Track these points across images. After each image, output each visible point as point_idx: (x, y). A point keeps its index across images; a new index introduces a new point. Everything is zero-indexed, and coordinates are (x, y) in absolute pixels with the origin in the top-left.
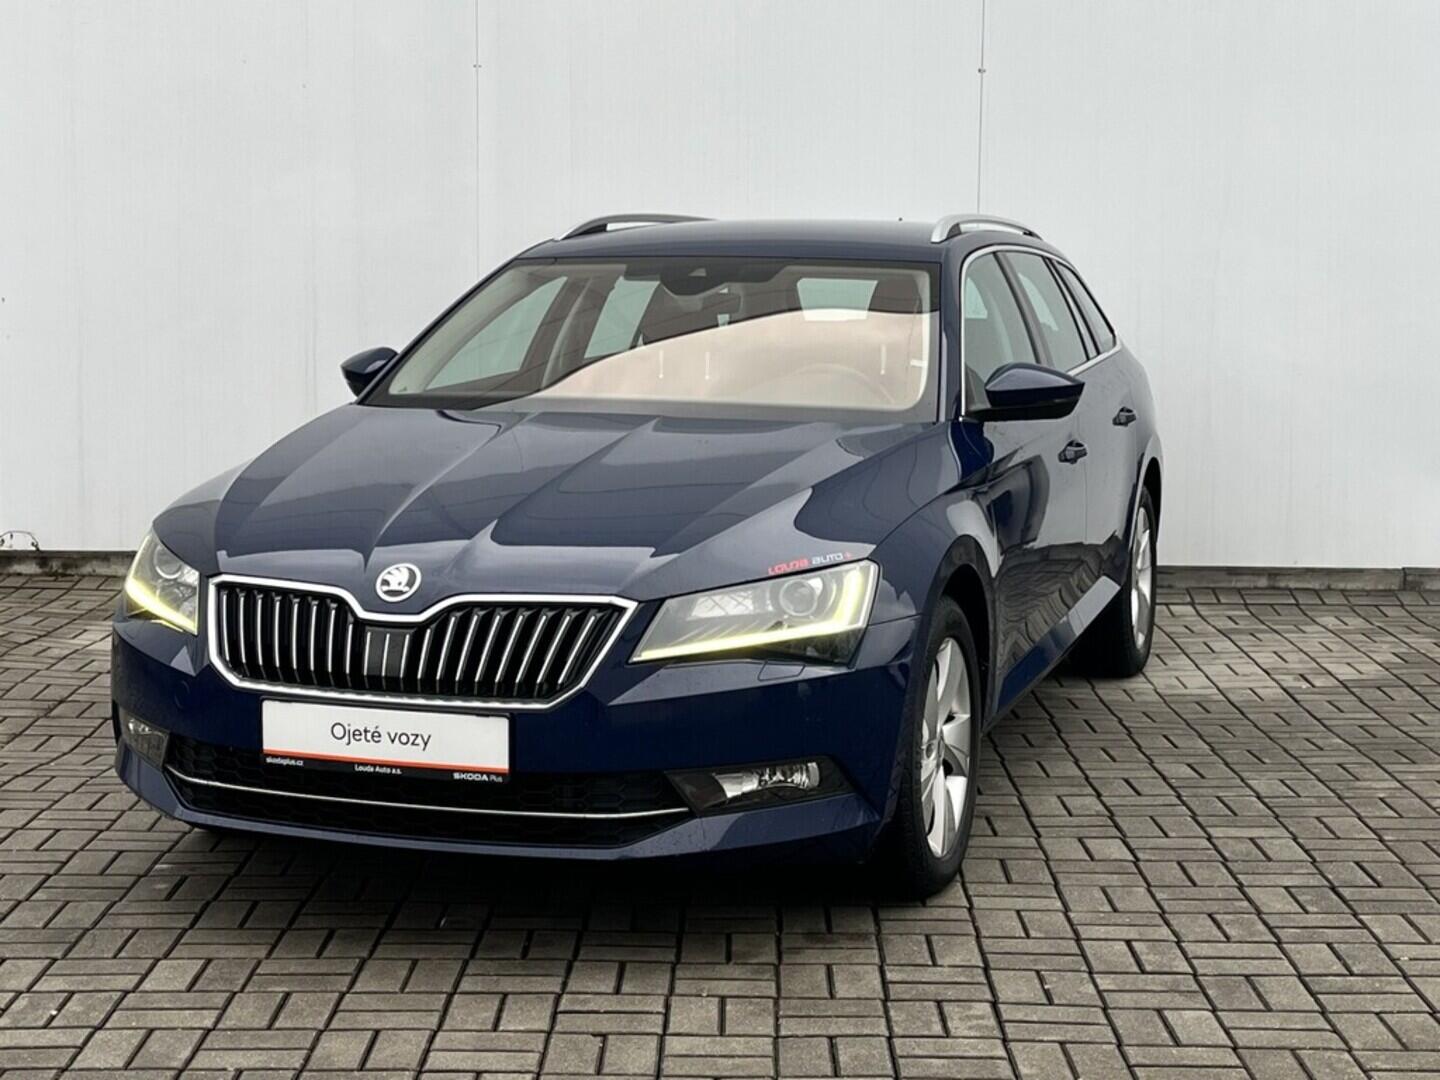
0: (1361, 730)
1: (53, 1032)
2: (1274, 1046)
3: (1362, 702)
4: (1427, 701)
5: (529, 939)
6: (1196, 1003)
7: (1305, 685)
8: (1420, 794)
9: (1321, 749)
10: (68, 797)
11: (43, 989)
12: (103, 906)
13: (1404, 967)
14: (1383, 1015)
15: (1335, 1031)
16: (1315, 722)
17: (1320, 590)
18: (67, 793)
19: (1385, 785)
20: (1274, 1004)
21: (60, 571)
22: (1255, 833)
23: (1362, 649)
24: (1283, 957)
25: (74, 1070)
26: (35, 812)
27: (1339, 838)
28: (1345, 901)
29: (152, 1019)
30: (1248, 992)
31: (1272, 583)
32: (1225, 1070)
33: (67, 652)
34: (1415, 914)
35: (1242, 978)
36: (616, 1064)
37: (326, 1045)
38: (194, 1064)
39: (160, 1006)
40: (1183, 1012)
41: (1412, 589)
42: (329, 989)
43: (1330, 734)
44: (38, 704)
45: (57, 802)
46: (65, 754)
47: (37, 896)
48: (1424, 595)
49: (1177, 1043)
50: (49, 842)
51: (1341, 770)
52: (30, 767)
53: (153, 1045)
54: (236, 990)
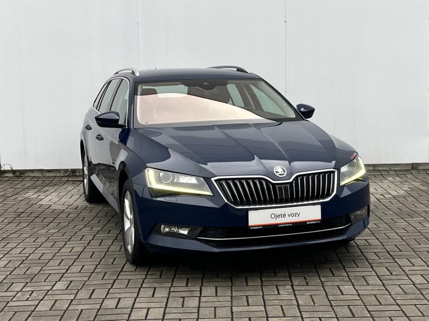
0: (398, 209)
1: (29, 301)
2: (370, 294)
3: (399, 201)
4: (418, 201)
5: (161, 273)
6: (348, 284)
7: (383, 197)
8: (414, 226)
9: (386, 215)
10: (27, 239)
11: (25, 290)
12: (40, 268)
13: (407, 273)
14: (400, 285)
15: (387, 290)
16: (385, 207)
17: (388, 170)
18: (27, 238)
19: (404, 224)
20: (370, 284)
21: (19, 175)
22: (366, 238)
23: (400, 187)
24: (373, 271)
25: (36, 311)
26: (18, 243)
27: (390, 239)
28: (391, 256)
29: (56, 297)
30: (363, 280)
31: (374, 168)
32: (356, 301)
33: (23, 199)
34: (411, 258)
35: (361, 277)
36: (187, 305)
37: (106, 302)
38: (69, 309)
39: (58, 294)
40: (345, 286)
41: (415, 169)
42: (106, 288)
43: (389, 211)
44: (16, 214)
45: (24, 240)
46: (25, 227)
47: (21, 266)
48: (418, 171)
49: (343, 294)
50: (23, 251)
51: (392, 220)
52: (15, 231)
53: (57, 304)
54: (79, 289)
